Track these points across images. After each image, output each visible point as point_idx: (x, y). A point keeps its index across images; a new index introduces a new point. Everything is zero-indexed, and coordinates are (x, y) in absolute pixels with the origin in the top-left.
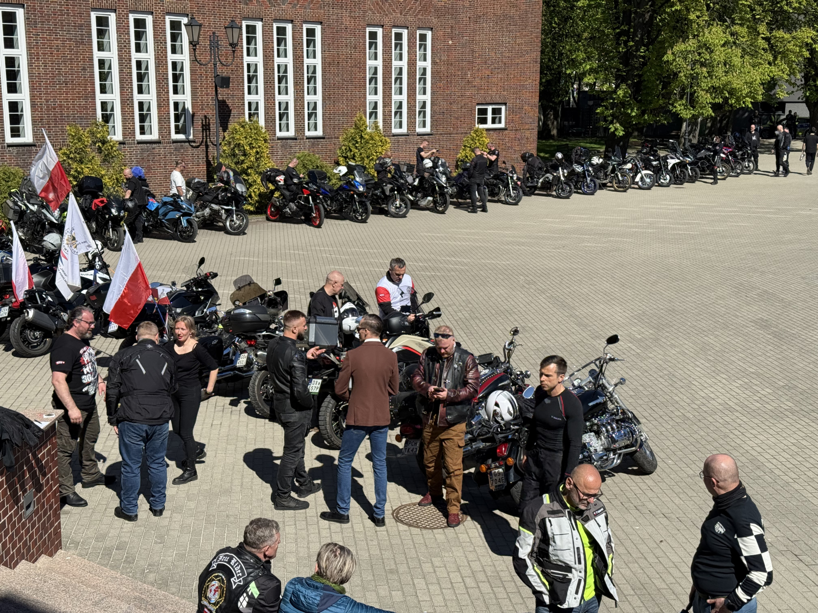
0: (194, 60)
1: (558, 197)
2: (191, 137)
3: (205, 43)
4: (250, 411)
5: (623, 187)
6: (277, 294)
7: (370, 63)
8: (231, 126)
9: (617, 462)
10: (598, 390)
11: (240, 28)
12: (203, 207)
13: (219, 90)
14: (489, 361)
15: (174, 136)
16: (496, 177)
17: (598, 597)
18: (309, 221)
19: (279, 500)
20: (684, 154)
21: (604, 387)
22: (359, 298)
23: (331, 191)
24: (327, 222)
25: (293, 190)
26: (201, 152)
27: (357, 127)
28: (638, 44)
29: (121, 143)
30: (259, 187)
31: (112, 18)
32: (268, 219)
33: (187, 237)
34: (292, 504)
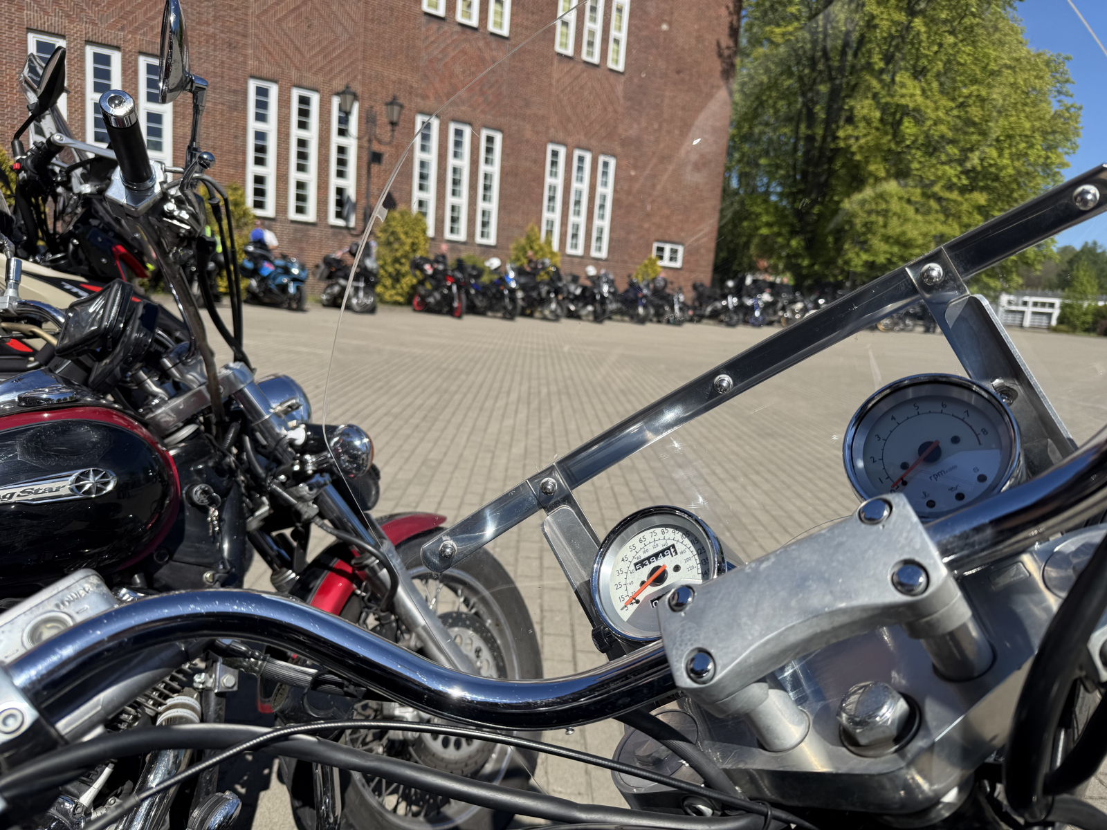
2: (352, 225)
7: (549, 181)
11: (415, 123)
15: (333, 221)
25: (438, 277)
27: (530, 239)
28: (814, 202)
31: (274, 90)
32: (412, 310)
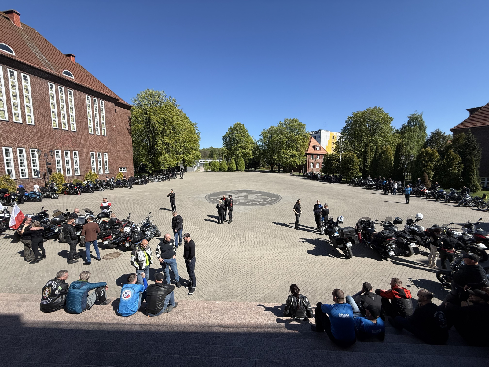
0: (40, 159)
1: (139, 185)
2: (40, 177)
3: (43, 155)
4: (60, 242)
5: (152, 182)
6: (67, 213)
7: (92, 159)
8: (52, 174)
9: (153, 236)
10: (148, 223)
11: (54, 152)
12: (44, 193)
13: (48, 166)
14: (124, 221)
15: (34, 177)
16: (125, 182)
17: (149, 264)
18: (77, 194)
19: (69, 262)
20: (163, 176)
21: (149, 222)
22: (91, 211)
23: (83, 187)
24: (82, 194)
25: (72, 187)
26: (43, 180)
27: (89, 173)
29: (15, 179)
30: (62, 187)
31: (11, 149)
32: (65, 194)
33: (40, 201)
34: (73, 262)
